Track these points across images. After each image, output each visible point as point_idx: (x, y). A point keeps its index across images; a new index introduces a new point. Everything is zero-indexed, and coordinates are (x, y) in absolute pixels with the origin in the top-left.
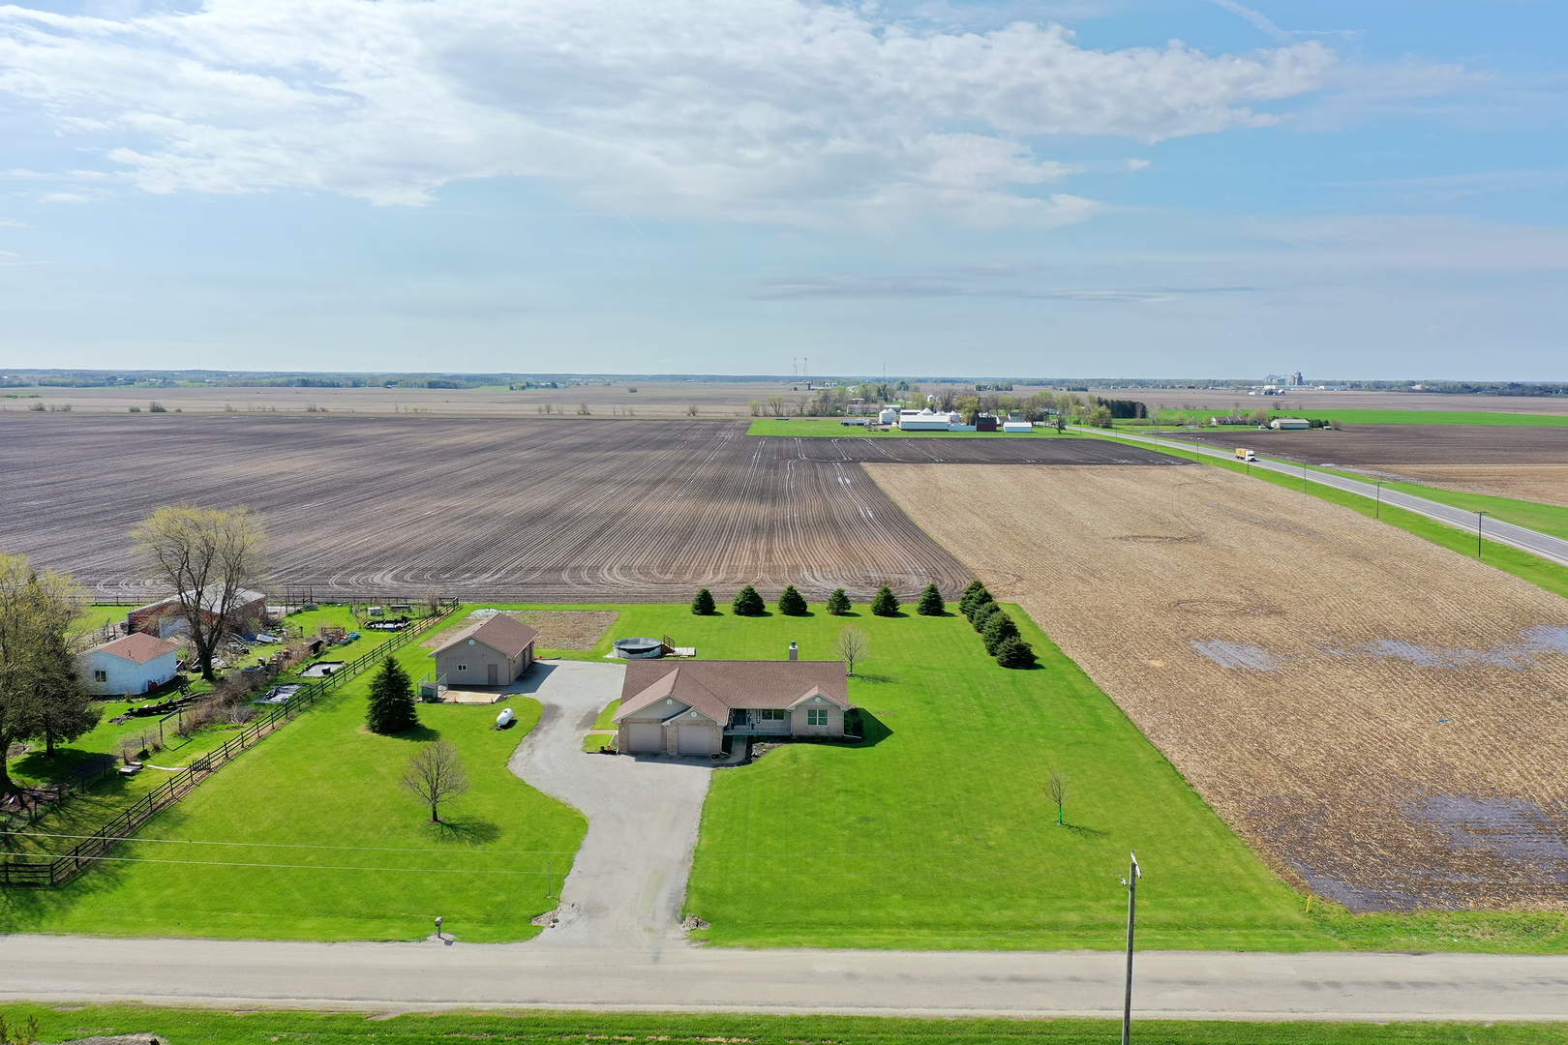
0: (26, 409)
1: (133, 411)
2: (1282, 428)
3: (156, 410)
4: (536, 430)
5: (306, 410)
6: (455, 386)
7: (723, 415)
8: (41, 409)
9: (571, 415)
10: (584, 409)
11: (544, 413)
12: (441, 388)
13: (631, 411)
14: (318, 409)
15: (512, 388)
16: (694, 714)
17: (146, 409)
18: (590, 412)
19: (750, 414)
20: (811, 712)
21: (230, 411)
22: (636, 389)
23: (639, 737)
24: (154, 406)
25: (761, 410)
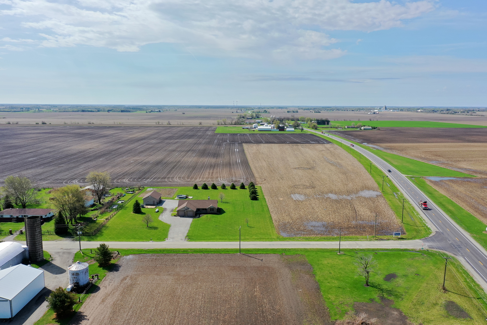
0: (4, 123)
1: (37, 124)
2: (364, 129)
3: (44, 123)
4: (156, 131)
5: (88, 123)
6: (129, 111)
7: (209, 124)
8: (9, 123)
9: (165, 125)
10: (169, 122)
11: (157, 124)
12: (125, 112)
13: (182, 123)
14: (91, 123)
15: (147, 112)
16: (190, 209)
17: (40, 123)
18: (171, 123)
19: (217, 124)
20: (211, 209)
21: (65, 124)
22: (185, 112)
23: (181, 213)
24: (43, 122)
25: (220, 123)
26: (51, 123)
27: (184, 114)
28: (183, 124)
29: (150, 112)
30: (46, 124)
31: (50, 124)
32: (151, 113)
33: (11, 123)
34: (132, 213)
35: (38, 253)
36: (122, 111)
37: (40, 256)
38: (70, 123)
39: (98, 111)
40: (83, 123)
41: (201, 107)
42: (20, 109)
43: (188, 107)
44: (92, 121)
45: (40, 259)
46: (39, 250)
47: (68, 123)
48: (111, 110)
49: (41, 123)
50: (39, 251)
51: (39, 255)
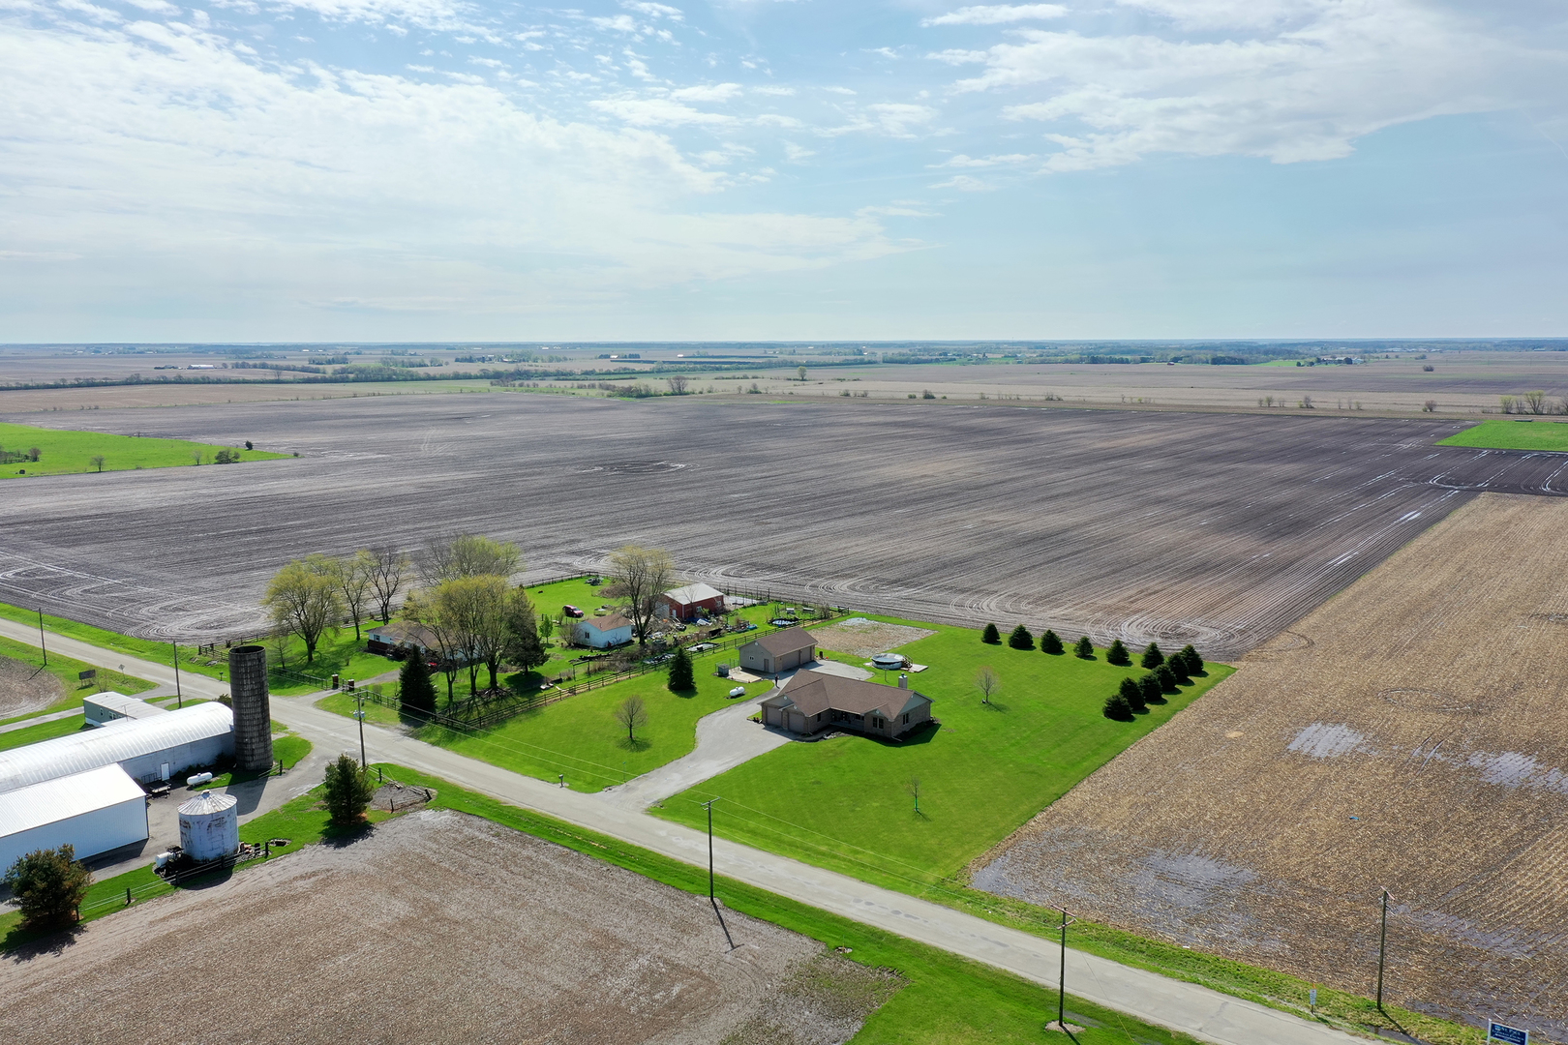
0: (836, 393)
1: (911, 397)
3: (928, 396)
4: (1211, 430)
5: (1044, 398)
6: (1242, 362)
7: (1467, 410)
8: (848, 395)
9: (1292, 409)
10: (1307, 400)
11: (1265, 404)
12: (1225, 363)
13: (1358, 403)
14: (1055, 398)
15: (1299, 364)
16: (795, 708)
17: (920, 395)
18: (1312, 404)
19: (1500, 410)
20: (875, 719)
21: (983, 398)
22: (1433, 365)
23: (773, 716)
24: (926, 392)
25: (1515, 406)
26: (948, 396)
27: (1431, 370)
28: (1359, 409)
29: (1312, 364)
30: (933, 398)
31: (945, 398)
32: (1316, 366)
33: (852, 394)
34: (665, 687)
35: (249, 747)
36: (1216, 361)
37: (252, 755)
38: (996, 397)
39: (1144, 361)
40: (1032, 398)
41: (1542, 347)
42: (940, 355)
43: (1488, 346)
44: (1058, 391)
45: (252, 764)
46: (251, 738)
47: (992, 397)
48: (1181, 356)
49: (922, 396)
50: (252, 743)
51: (250, 753)
